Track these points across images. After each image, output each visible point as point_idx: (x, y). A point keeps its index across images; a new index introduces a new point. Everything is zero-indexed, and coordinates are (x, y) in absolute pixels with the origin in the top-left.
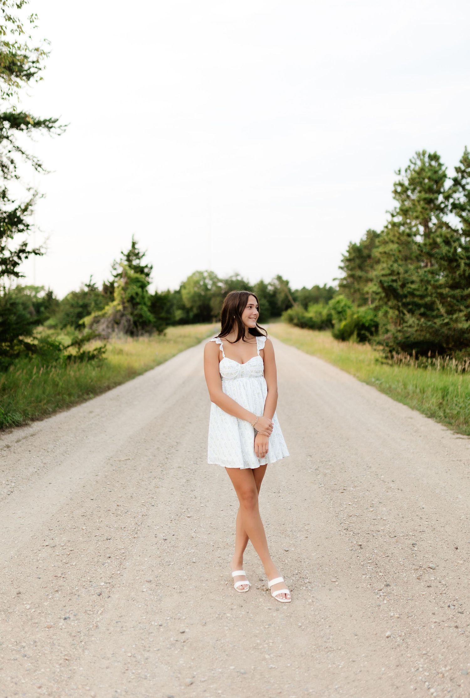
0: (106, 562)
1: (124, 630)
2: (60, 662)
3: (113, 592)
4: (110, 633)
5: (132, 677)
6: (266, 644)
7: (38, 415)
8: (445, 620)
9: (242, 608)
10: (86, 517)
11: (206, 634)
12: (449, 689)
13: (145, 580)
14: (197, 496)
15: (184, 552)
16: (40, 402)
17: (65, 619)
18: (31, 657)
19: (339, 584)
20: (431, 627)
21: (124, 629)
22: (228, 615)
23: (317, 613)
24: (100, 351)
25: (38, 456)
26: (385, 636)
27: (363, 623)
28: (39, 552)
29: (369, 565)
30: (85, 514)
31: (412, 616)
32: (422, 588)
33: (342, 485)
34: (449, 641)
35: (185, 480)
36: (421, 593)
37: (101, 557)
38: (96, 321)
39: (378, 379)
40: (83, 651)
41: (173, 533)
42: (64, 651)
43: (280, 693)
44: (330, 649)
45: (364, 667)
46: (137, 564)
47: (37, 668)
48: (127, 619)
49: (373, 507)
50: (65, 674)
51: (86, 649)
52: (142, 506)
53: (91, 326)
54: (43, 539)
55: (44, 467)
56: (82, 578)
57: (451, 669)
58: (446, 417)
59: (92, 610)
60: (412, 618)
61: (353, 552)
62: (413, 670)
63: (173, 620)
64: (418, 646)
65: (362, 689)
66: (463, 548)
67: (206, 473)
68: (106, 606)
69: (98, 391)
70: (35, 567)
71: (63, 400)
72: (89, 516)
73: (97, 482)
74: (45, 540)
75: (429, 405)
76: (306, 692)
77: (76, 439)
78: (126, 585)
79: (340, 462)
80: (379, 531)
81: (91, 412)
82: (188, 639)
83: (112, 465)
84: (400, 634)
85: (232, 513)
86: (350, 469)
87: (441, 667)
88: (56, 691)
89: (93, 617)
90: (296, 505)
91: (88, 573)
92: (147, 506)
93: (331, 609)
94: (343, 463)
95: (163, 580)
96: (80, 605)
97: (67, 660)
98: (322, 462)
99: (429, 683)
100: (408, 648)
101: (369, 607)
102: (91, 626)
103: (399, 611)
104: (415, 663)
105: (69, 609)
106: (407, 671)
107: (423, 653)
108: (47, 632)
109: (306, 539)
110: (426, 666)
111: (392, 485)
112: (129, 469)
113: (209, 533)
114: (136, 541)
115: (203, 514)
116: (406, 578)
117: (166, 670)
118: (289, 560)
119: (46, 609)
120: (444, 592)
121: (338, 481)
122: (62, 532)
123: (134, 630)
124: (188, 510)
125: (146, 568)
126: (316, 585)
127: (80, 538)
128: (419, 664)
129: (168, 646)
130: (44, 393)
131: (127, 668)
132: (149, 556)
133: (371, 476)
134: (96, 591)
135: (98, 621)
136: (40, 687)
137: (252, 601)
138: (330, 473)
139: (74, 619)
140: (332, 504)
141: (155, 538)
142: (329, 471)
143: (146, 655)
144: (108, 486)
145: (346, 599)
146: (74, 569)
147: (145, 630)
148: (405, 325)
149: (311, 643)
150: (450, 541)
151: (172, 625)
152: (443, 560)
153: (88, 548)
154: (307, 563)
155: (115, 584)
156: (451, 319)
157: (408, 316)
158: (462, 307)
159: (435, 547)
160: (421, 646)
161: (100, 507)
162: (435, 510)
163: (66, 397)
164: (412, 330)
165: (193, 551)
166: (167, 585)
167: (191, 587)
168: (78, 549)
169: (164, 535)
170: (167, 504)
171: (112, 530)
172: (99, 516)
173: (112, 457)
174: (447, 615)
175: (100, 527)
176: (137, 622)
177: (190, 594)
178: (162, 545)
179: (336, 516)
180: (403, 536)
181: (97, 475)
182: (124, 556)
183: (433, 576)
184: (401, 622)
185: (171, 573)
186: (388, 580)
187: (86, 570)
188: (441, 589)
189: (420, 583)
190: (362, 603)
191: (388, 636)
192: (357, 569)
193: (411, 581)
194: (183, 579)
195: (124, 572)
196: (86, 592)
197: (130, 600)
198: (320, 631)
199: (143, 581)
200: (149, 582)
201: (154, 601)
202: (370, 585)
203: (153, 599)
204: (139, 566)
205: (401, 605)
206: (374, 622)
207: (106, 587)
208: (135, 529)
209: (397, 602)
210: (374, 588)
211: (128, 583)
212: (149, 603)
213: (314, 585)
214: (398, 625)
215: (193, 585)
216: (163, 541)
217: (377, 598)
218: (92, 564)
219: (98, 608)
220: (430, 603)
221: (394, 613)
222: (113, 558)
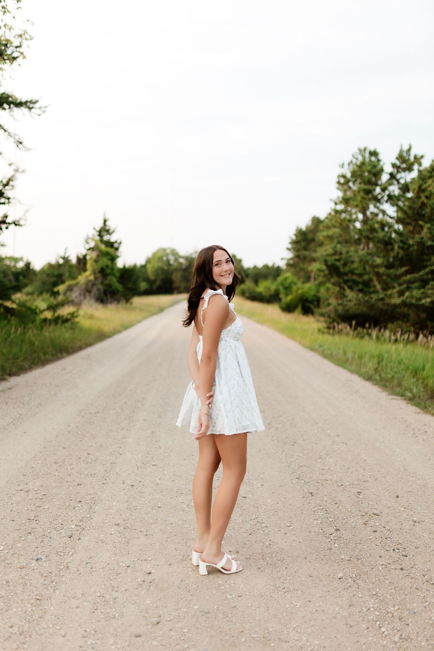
0: (77, 506)
1: (93, 571)
2: (32, 601)
3: (83, 534)
4: (80, 574)
5: (101, 617)
6: (228, 585)
7: (15, 371)
8: (391, 563)
10: (59, 464)
11: (171, 575)
12: (398, 628)
13: (113, 523)
14: (161, 446)
15: (150, 498)
16: (17, 359)
17: (37, 560)
18: (4, 596)
19: (293, 528)
20: (379, 569)
21: (94, 570)
23: (274, 556)
24: (73, 315)
25: (14, 408)
26: (337, 577)
27: (317, 565)
28: (14, 496)
29: (320, 511)
30: (57, 461)
31: (361, 559)
32: (369, 532)
33: (293, 438)
34: (395, 582)
35: (150, 432)
36: (368, 537)
37: (72, 501)
38: (70, 289)
39: (321, 347)
40: (54, 590)
41: (140, 480)
42: (36, 591)
43: (242, 632)
44: (288, 590)
45: (320, 606)
46: (106, 508)
47: (9, 608)
48: (96, 560)
49: (321, 458)
50: (37, 614)
51: (56, 589)
52: (110, 454)
53: (65, 293)
54: (18, 484)
55: (19, 417)
57: (399, 609)
58: (381, 380)
59: (63, 551)
60: (361, 561)
61: (305, 499)
62: (364, 610)
63: (140, 561)
64: (368, 587)
65: (318, 628)
66: (403, 497)
68: (76, 547)
69: (71, 350)
70: (9, 510)
71: (39, 358)
72: (61, 464)
73: (69, 432)
74: (19, 485)
75: (367, 369)
76: (266, 631)
77: (50, 393)
78: (96, 528)
79: (290, 418)
80: (327, 480)
81: (64, 369)
82: (154, 580)
83: (83, 417)
84: (351, 576)
86: (299, 425)
87: (390, 607)
88: (27, 630)
89: (64, 558)
90: (252, 456)
91: (59, 516)
92: (115, 454)
93: (287, 552)
94: (293, 419)
95: (131, 523)
96: (52, 547)
97: (38, 599)
98: (274, 418)
99: (380, 622)
100: (359, 588)
101: (321, 550)
102: (62, 567)
103: (349, 554)
104: (366, 603)
105: (41, 551)
106: (359, 610)
107: (373, 594)
108: (20, 572)
109: (262, 486)
110: (376, 606)
111: (336, 439)
112: (98, 421)
113: (173, 481)
114: (105, 487)
115: (167, 463)
116: (354, 523)
117: (134, 610)
118: (247, 505)
119: (20, 550)
120: (389, 536)
121: (289, 435)
122: (36, 478)
123: (103, 571)
124: (154, 458)
125: (114, 512)
126: (272, 529)
127: (53, 484)
128: (370, 604)
129: (136, 586)
130: (21, 350)
131: (96, 608)
132: (117, 501)
133: (318, 431)
134: (67, 533)
135: (68, 562)
136: (11, 627)
139: (46, 560)
140: (284, 455)
141: (123, 484)
142: (281, 426)
143: (115, 595)
144: (79, 436)
145: (300, 542)
146: (47, 513)
147: (114, 571)
148: (345, 299)
149: (269, 584)
150: (391, 490)
151: (139, 566)
152: (386, 508)
153: (60, 493)
154: (263, 509)
155: (85, 527)
156: (386, 295)
157: (348, 292)
158: (396, 285)
159: (378, 495)
160: (371, 587)
161: (72, 455)
162: (376, 462)
163: (42, 355)
164: (351, 304)
165: (159, 496)
166: (134, 529)
167: (157, 531)
168: (50, 494)
169: (131, 481)
170: (134, 453)
171: (83, 476)
172: (70, 463)
173: (83, 410)
174: (393, 558)
175: (72, 474)
176: (106, 564)
177: (155, 537)
178: (129, 491)
179: (289, 466)
180: (350, 485)
181: (69, 426)
182: (93, 501)
183: (378, 522)
184: (351, 564)
185: (138, 517)
186: (337, 525)
187: (58, 513)
188: (386, 533)
189: (366, 528)
190: (315, 546)
191: (341, 578)
192: (309, 515)
193: (358, 527)
194: (149, 523)
195: (94, 515)
196: (58, 534)
197: (99, 542)
198: (277, 572)
199: (111, 524)
200: (117, 525)
201: (122, 543)
202: (322, 529)
203: (121, 541)
204: (107, 510)
205: (351, 548)
206: (327, 564)
207: (77, 530)
208: (104, 475)
209: (347, 545)
210: (325, 532)
211: (98, 526)
212: (117, 545)
213: (270, 529)
214: (349, 567)
215: (159, 528)
216: (130, 487)
217: (329, 542)
218: (63, 507)
219: (68, 549)
220: (377, 547)
221: (344, 556)
222: (84, 502)
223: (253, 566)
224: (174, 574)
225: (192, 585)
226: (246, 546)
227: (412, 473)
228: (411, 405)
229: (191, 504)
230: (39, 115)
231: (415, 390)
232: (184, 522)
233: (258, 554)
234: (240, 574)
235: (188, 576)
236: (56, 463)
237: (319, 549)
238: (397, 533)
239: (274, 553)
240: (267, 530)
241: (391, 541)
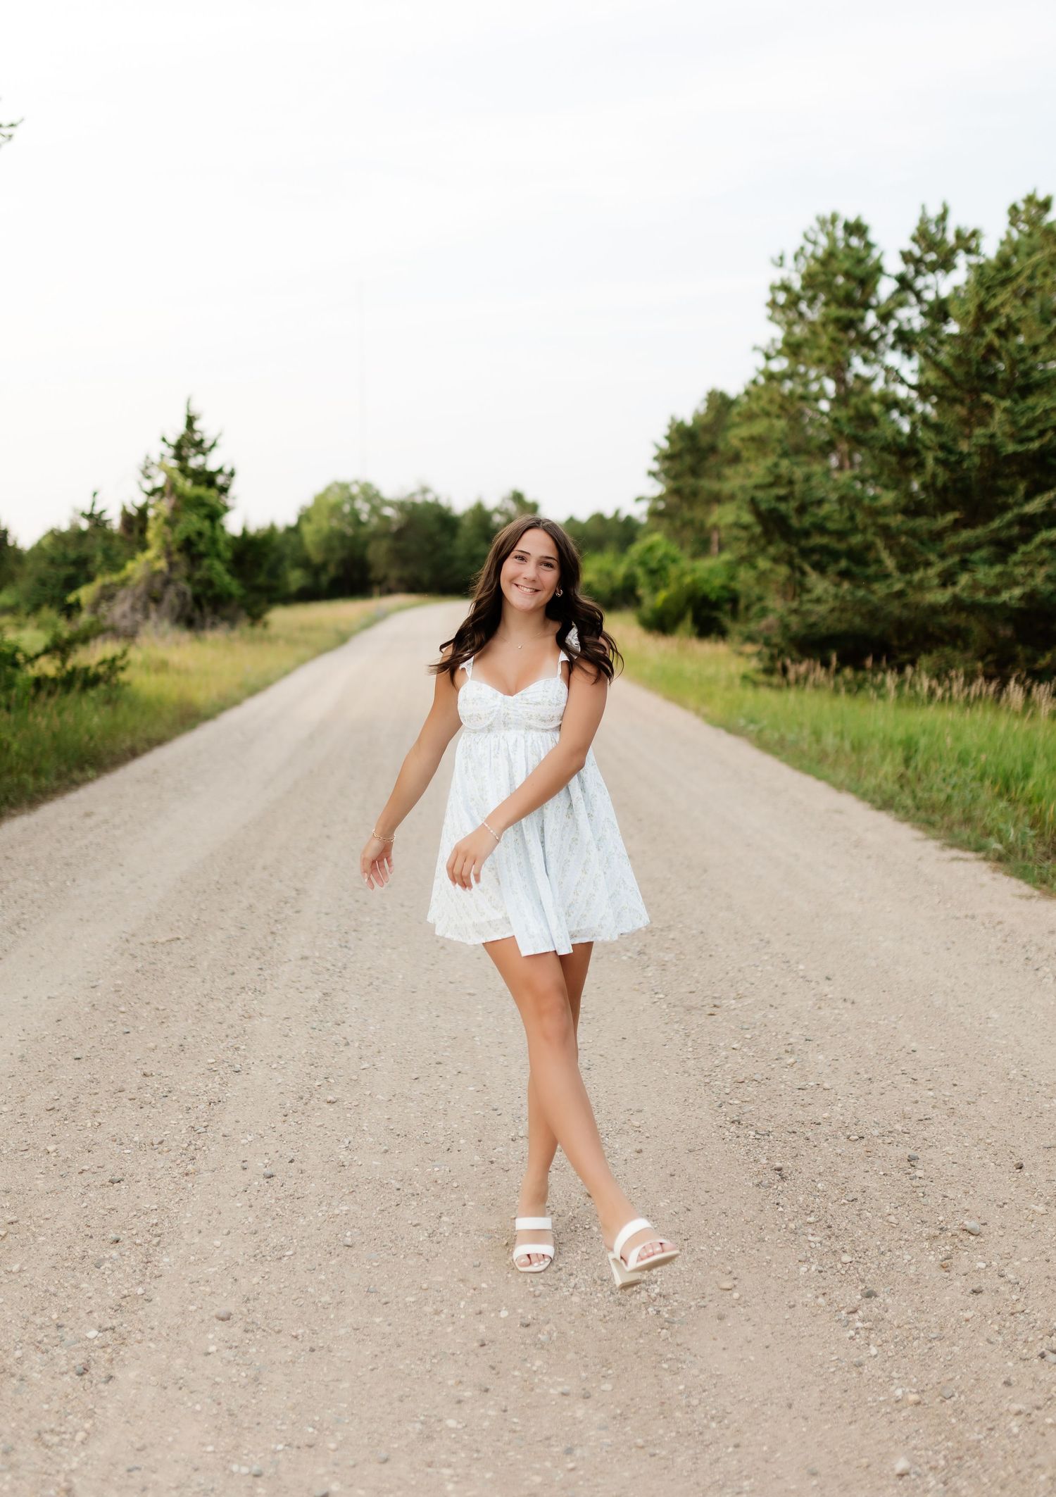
0: (107, 1256)
3: (122, 1360)
8: (1041, 1403)
9: (489, 1395)
10: (60, 1114)
13: (213, 1313)
14: (349, 1039)
15: (320, 1214)
19: (741, 1296)
20: (1010, 1430)
22: (451, 1423)
23: (695, 1402)
24: (113, 665)
26: (893, 1470)
27: (826, 1427)
29: (810, 1231)
30: (56, 1105)
31: (953, 1396)
32: (958, 1296)
33: (709, 993)
35: (318, 995)
36: (961, 1314)
37: (92, 1241)
39: (752, 721)
41: (291, 1155)
46: (192, 1258)
48: (159, 1456)
49: (792, 1052)
52: (207, 1072)
53: (95, 607)
56: (35, 1314)
58: (918, 808)
59: (58, 1429)
60: (955, 1402)
61: (762, 1190)
63: (294, 1451)
67: (372, 972)
68: (99, 1411)
69: (107, 761)
71: (21, 786)
72: (66, 1111)
73: (93, 1006)
75: (878, 780)
77: (48, 885)
78: (160, 1333)
79: (694, 932)
80: (819, 1124)
81: (88, 815)
83: (134, 957)
84: (933, 1464)
85: (442, 1086)
86: (721, 950)
89: (59, 1455)
90: (601, 1056)
91: (53, 1298)
92: (222, 1073)
93: (733, 1386)
94: (702, 933)
95: (265, 1309)
96: (25, 1414)
101: (832, 1370)
103: (915, 1380)
109: (640, 1155)
111: (825, 988)
112: (176, 967)
113: (386, 1151)
114: (190, 1185)
115: (368, 1093)
116: (913, 1268)
120: (1019, 1307)
121: (698, 982)
124: (330, 1080)
125: (216, 1273)
126: (681, 1304)
127: (38, 1182)
132: (225, 1231)
133: (773, 966)
134: (73, 1359)
135: (72, 1471)
137: (515, 1368)
138: (674, 961)
140: (690, 1049)
141: (242, 1172)
142: (672, 955)
144: (121, 1016)
145: (767, 1347)
146: (15, 1286)
148: (806, 597)
150: (998, 1144)
151: (291, 1470)
152: (995, 1206)
153: (58, 1214)
155: (129, 1332)
156: (909, 583)
157: (813, 578)
158: (932, 557)
159: (964, 1165)
161: (98, 1082)
162: (942, 1054)
163: (28, 779)
164: (822, 609)
165: (346, 1208)
166: (276, 1329)
167: (342, 1331)
168: (30, 1217)
169: (266, 1161)
170: (274, 1066)
171: (127, 1151)
172: (93, 1108)
173: (133, 935)
174: (1043, 1384)
175: (95, 1144)
176: (189, 1468)
177: (339, 1354)
178: (261, 1194)
179: (706, 1084)
180: (881, 1135)
181: (94, 987)
182: (156, 1236)
183: (980, 1256)
184: (926, 1417)
185: (287, 1284)
186: (867, 1278)
187: (49, 1288)
188: (1007, 1297)
189: (951, 1280)
190: (812, 1356)
191: (904, 1472)
192: (781, 1245)
193: (927, 1278)
194: (320, 1305)
195: (155, 1288)
196: (44, 1363)
197: (169, 1388)
198: (711, 1464)
199: (207, 1318)
200: (225, 1318)
201: (238, 1384)
202: (824, 1294)
203: (235, 1380)
204: (196, 1267)
205: (917, 1357)
206: (855, 1421)
207: (103, 1344)
208: (189, 1145)
209: (904, 1348)
210: (835, 1304)
211: (166, 1326)
212: (223, 1394)
213: (675, 1304)
214: (921, 1431)
215: (349, 1321)
216: (264, 1181)
217: (849, 1339)
218: (66, 1265)
219: (75, 1420)
220: (990, 1346)
221: (902, 1387)
222: (127, 1242)
226: (610, 1372)
227: (1046, 1085)
228: (1006, 874)
229: (441, 1230)
231: (1012, 835)
236: (53, 1109)
237: (826, 1366)
238: (1040, 1293)
239: (694, 1393)
240: (666, 1309)
241: (1029, 1324)
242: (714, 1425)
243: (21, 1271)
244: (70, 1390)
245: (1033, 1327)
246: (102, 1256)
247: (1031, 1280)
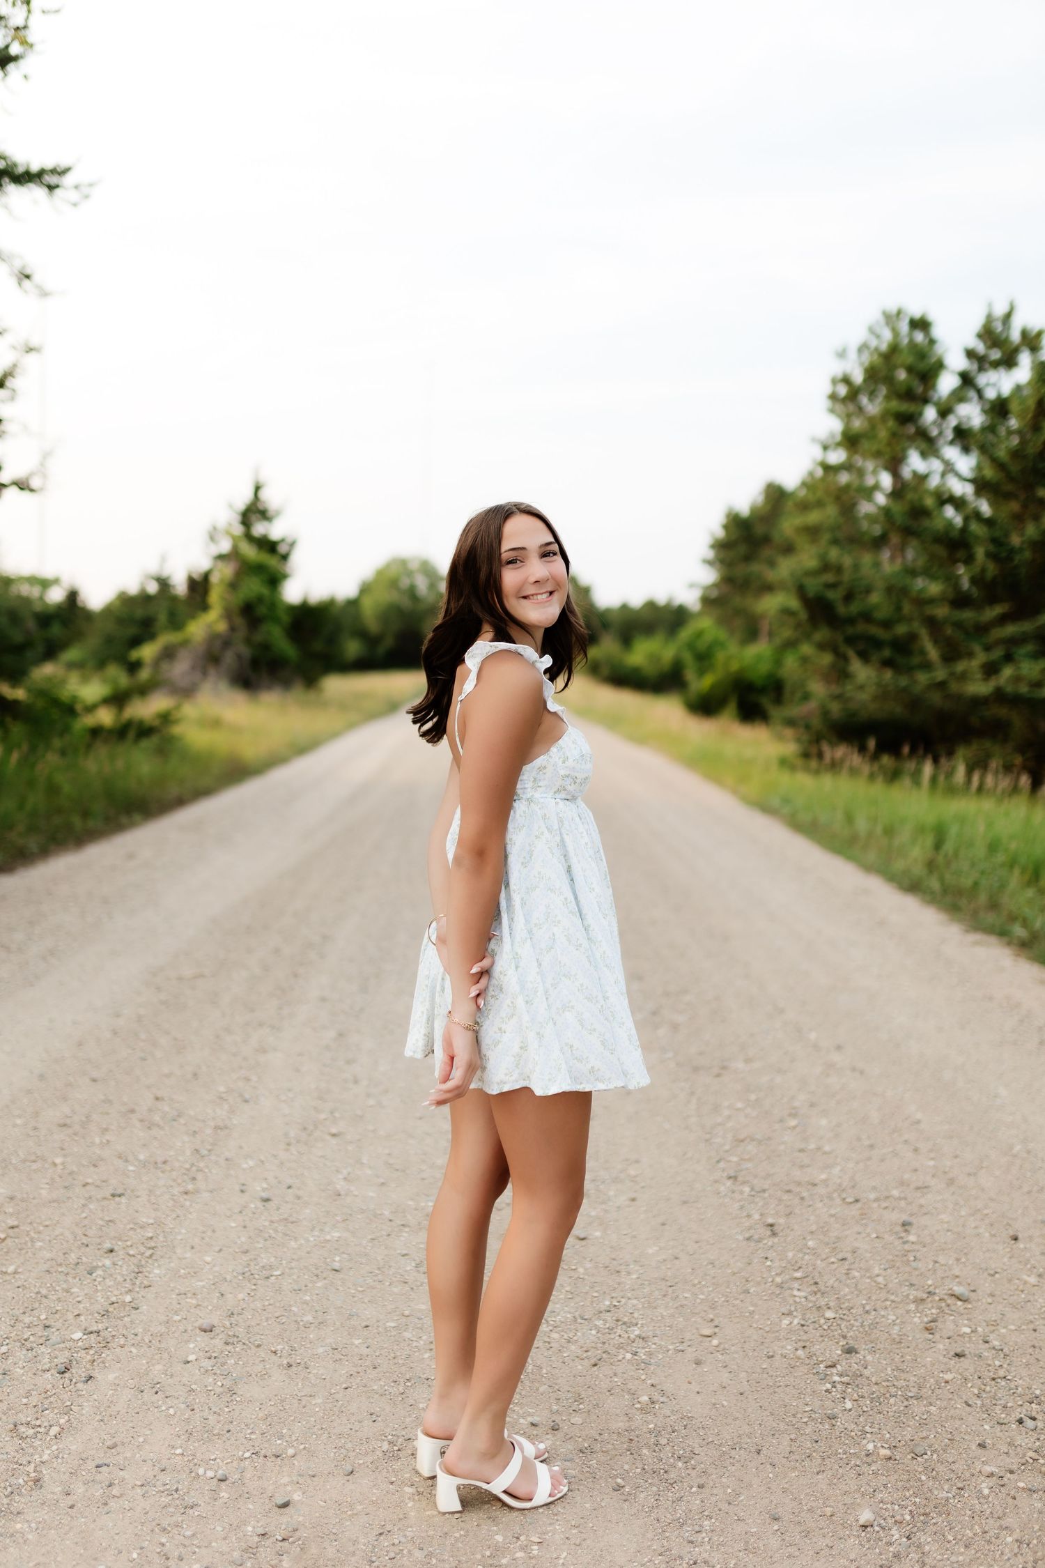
0: (100, 1264)
1: (114, 1496)
3: (103, 1362)
4: (72, 1507)
6: (522, 1548)
8: (1015, 1467)
10: (71, 1130)
11: (349, 1513)
13: (197, 1324)
15: (312, 1239)
19: (720, 1344)
20: (980, 1491)
21: (115, 1491)
23: (664, 1441)
24: (166, 719)
26: (858, 1521)
27: (793, 1475)
29: (796, 1285)
30: (68, 1121)
31: (926, 1454)
32: (941, 1358)
34: (1035, 1542)
35: (333, 1034)
36: (941, 1375)
37: (88, 1249)
38: (169, 654)
39: (788, 803)
41: (290, 1181)
46: (182, 1271)
48: (128, 1455)
49: (796, 1116)
52: (217, 1099)
53: (156, 664)
56: (24, 1313)
58: (944, 892)
59: (34, 1423)
60: (927, 1460)
61: (753, 1244)
63: (261, 1460)
64: (953, 1558)
66: (1031, 1239)
68: (75, 1408)
69: (154, 807)
71: (69, 826)
72: (77, 1128)
73: (115, 1033)
75: (908, 863)
78: (143, 1340)
79: (709, 997)
80: (815, 1185)
81: (131, 856)
82: (296, 1530)
83: (159, 989)
84: (898, 1518)
89: (32, 1446)
91: (44, 1300)
92: (231, 1101)
93: (703, 1428)
94: (718, 998)
95: (248, 1323)
101: (805, 1420)
102: (21, 1481)
103: (888, 1436)
109: (633, 1203)
111: (836, 1057)
112: (198, 1001)
113: (383, 1184)
114: (188, 1203)
115: (371, 1127)
116: (897, 1328)
120: (1001, 1373)
123: (143, 1496)
124: (335, 1114)
125: (204, 1287)
126: (660, 1347)
127: (43, 1191)
129: (236, 1554)
130: (21, 807)
132: (217, 1249)
134: (56, 1358)
135: (43, 1463)
140: (694, 1107)
141: (240, 1194)
144: (141, 1043)
145: (742, 1394)
146: (9, 1287)
147: (176, 1496)
148: (849, 687)
149: (649, 1547)
150: (995, 1216)
151: (256, 1477)
152: (986, 1274)
153: (58, 1222)
154: (634, 1276)
155: (113, 1336)
156: (952, 674)
157: (857, 667)
158: (977, 648)
159: (958, 1234)
160: (961, 1558)
161: (110, 1102)
162: (946, 1127)
163: (77, 821)
164: (864, 696)
165: (337, 1234)
166: (256, 1343)
167: (321, 1350)
168: (31, 1223)
169: (265, 1186)
170: (284, 1098)
171: (131, 1168)
172: (104, 1126)
173: (161, 969)
174: (1019, 1448)
175: (102, 1160)
176: (156, 1468)
177: (315, 1371)
178: (256, 1216)
179: (707, 1141)
180: (877, 1200)
181: (118, 1016)
182: (150, 1248)
183: (966, 1322)
184: (895, 1472)
185: (272, 1302)
186: (849, 1335)
187: (41, 1290)
188: (989, 1362)
189: (933, 1342)
190: (786, 1406)
191: (866, 1524)
192: (765, 1298)
193: (910, 1338)
194: (301, 1323)
195: (143, 1297)
196: (28, 1360)
197: (146, 1391)
198: (673, 1502)
199: (190, 1328)
200: (208, 1330)
201: (213, 1393)
202: (804, 1347)
203: (209, 1388)
204: (186, 1280)
205: (892, 1414)
206: (823, 1471)
207: (87, 1346)
208: (192, 1167)
209: (880, 1404)
210: (814, 1358)
211: (150, 1334)
212: (197, 1401)
213: (654, 1346)
214: (889, 1485)
215: (328, 1341)
216: (260, 1204)
217: (826, 1392)
218: (60, 1270)
219: (51, 1415)
220: (968, 1409)
221: (874, 1442)
222: (121, 1253)
223: (601, 1477)
224: (360, 1508)
225: (409, 1551)
226: (581, 1406)
228: (1028, 959)
230: (75, 205)
231: (1036, 922)
232: (404, 1320)
233: (615, 1436)
234: (559, 1508)
235: (401, 1516)
236: (65, 1125)
237: (799, 1416)
238: (1024, 1361)
239: (663, 1433)
240: (643, 1351)
241: (1010, 1390)
242: (680, 1464)
243: (16, 1272)
244: (49, 1386)
245: (1014, 1393)
246: (95, 1264)
247: (1016, 1347)
